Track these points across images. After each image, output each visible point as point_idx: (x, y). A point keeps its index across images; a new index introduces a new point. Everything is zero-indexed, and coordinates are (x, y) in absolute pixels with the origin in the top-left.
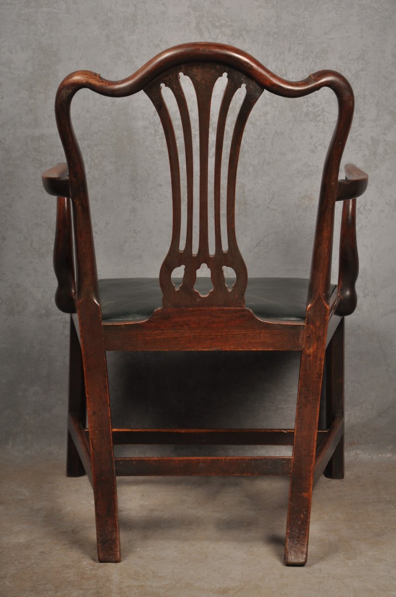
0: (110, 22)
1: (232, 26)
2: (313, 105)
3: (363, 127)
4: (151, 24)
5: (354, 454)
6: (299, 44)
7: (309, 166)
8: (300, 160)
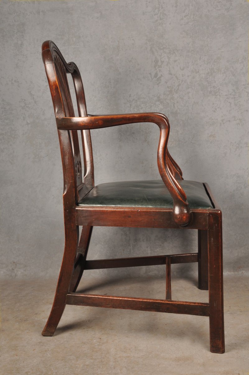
0: (106, 50)
1: (169, 48)
2: (214, 87)
4: (127, 50)
5: (241, 273)
6: (205, 55)
7: (212, 119)
8: (208, 116)
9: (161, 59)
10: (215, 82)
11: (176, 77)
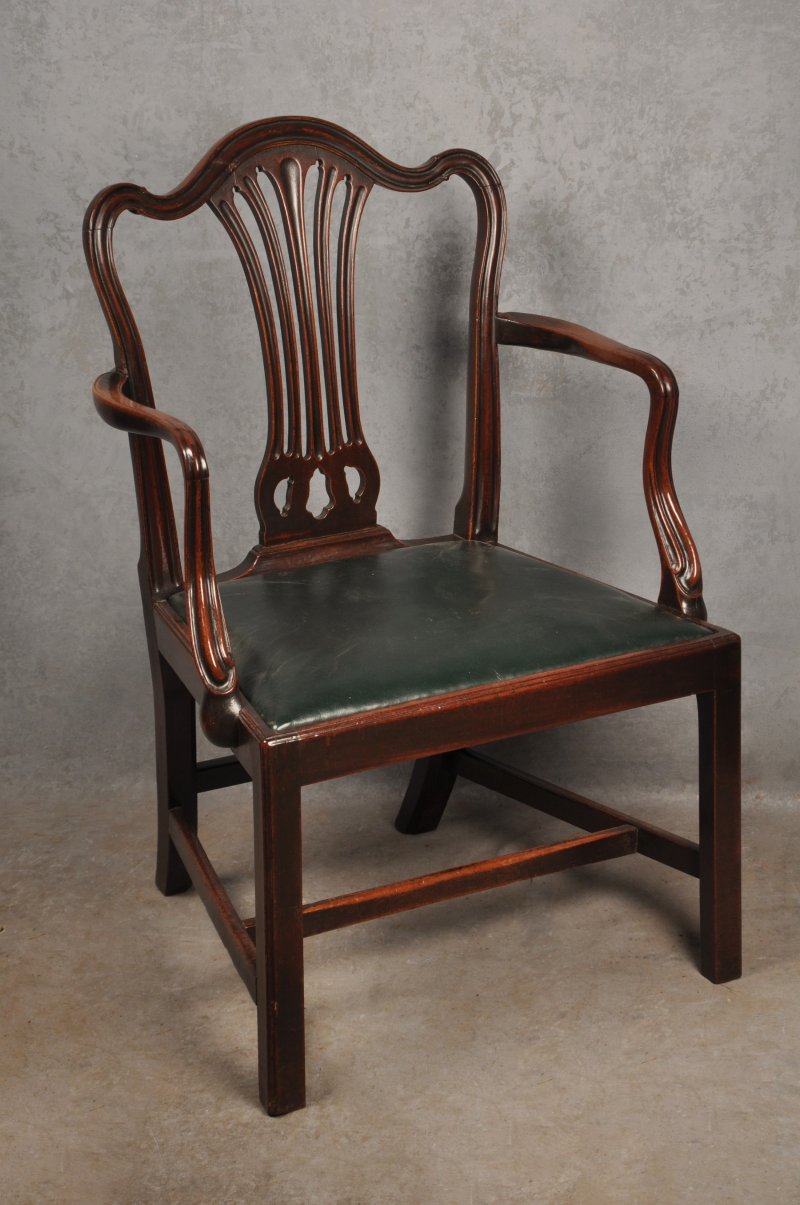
0: (328, 64)
1: (539, 72)
2: (683, 210)
3: (772, 249)
4: (398, 67)
5: (754, 797)
6: (658, 102)
7: (675, 317)
8: (660, 306)
9: (511, 107)
10: (689, 196)
11: (561, 170)
